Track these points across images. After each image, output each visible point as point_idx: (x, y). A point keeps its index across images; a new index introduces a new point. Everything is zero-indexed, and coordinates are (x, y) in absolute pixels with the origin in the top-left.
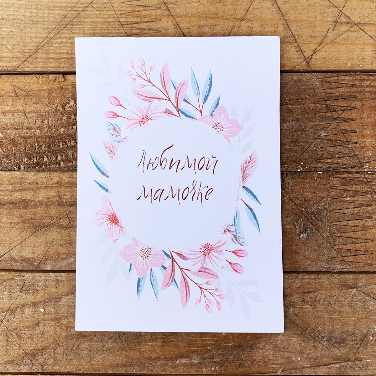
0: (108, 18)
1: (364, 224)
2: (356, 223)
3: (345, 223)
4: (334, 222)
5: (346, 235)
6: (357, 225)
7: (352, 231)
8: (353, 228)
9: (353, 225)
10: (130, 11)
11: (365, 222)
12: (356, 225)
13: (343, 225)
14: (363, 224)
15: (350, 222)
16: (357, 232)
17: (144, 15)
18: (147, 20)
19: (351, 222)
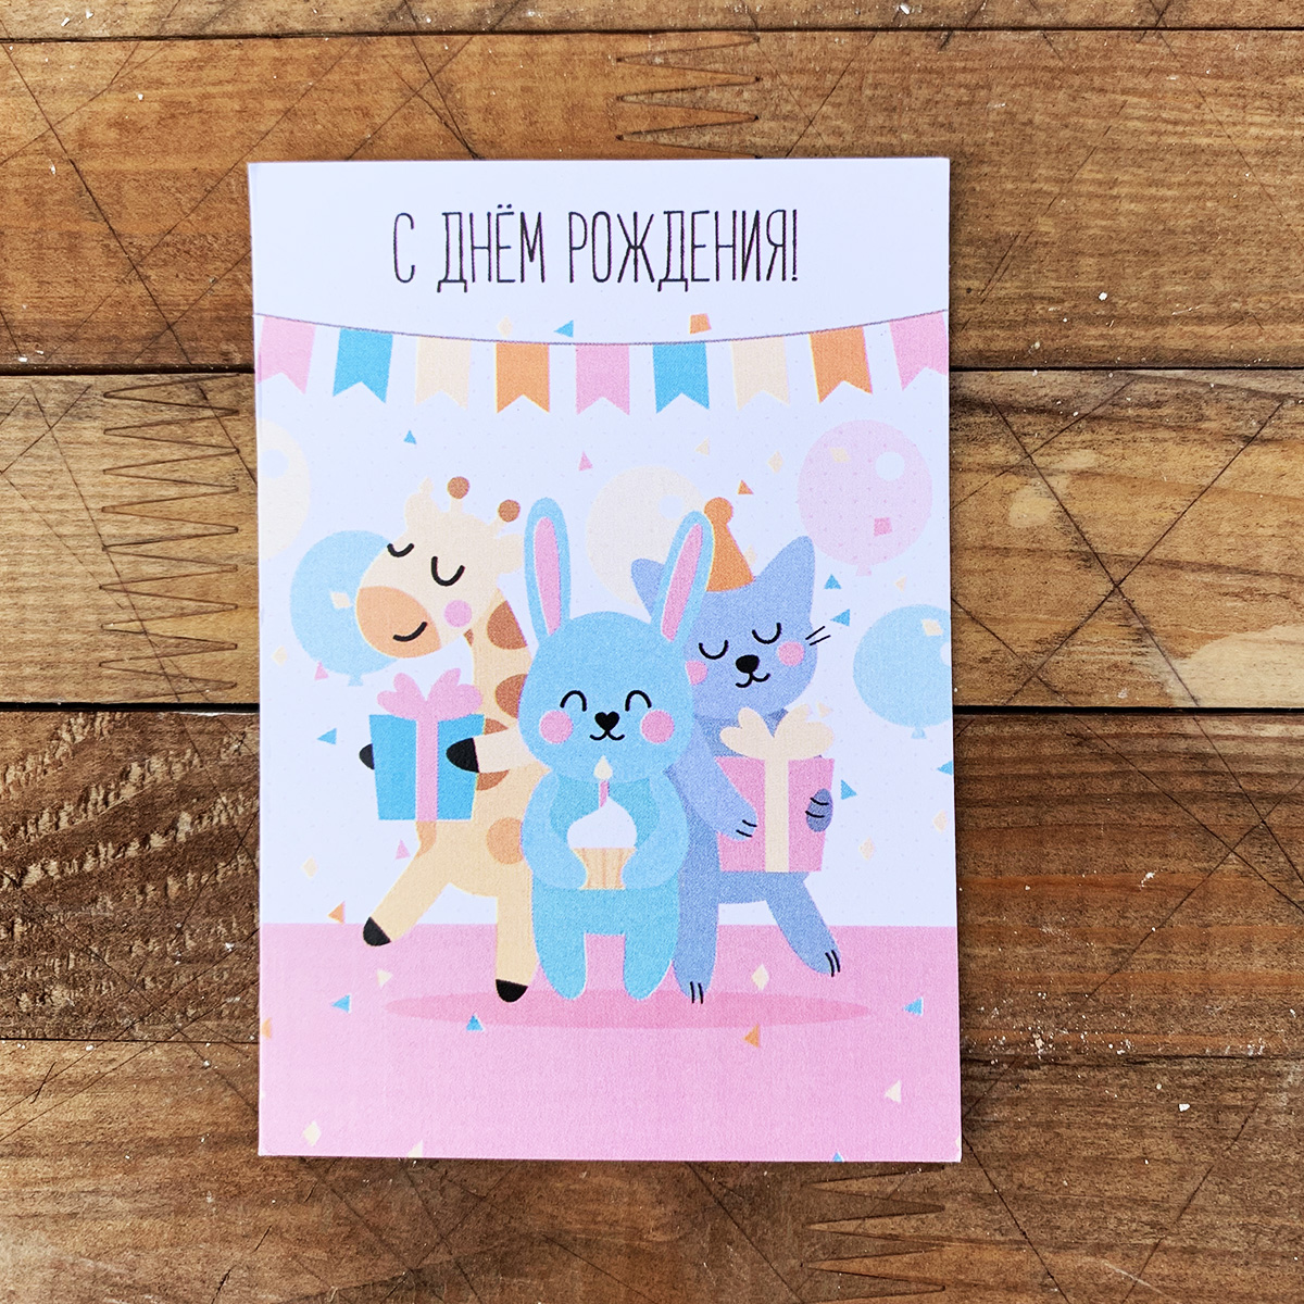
0: (60, 523)
1: (917, 1229)
2: (891, 1225)
3: (850, 1226)
4: (814, 1223)
5: (855, 1266)
6: (893, 1233)
7: (874, 1253)
8: (879, 1243)
9: (877, 1232)
10: (135, 500)
11: (919, 1222)
12: (888, 1232)
13: (842, 1233)
14: (912, 1231)
15: (869, 1222)
16: (892, 1259)
17: (179, 514)
18: (188, 529)
19: (872, 1221)
